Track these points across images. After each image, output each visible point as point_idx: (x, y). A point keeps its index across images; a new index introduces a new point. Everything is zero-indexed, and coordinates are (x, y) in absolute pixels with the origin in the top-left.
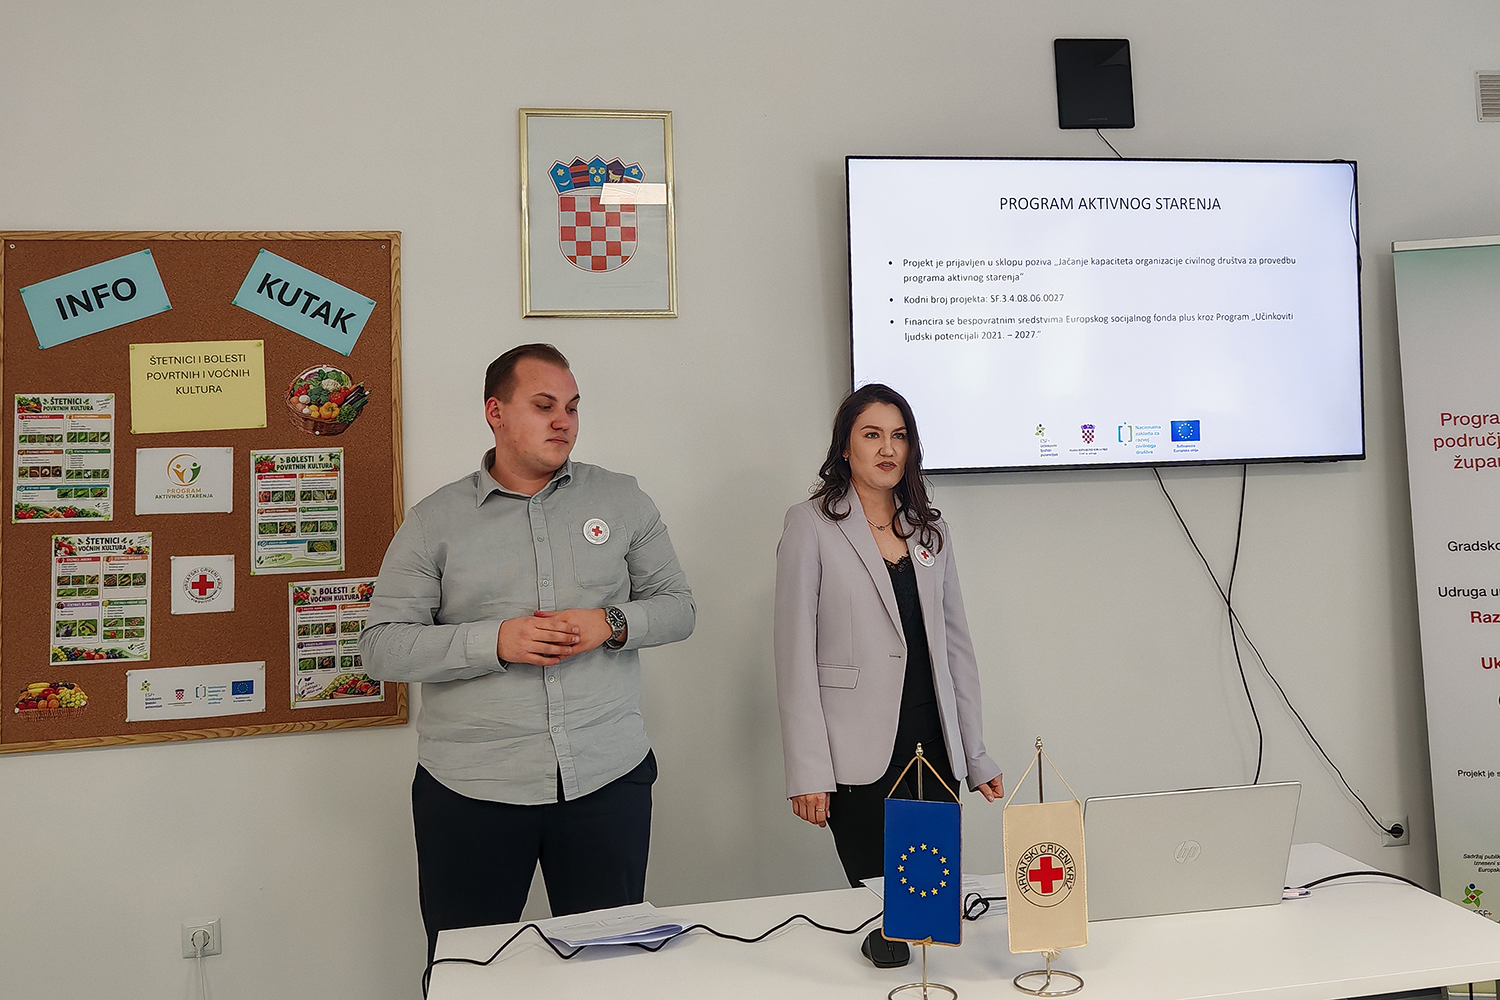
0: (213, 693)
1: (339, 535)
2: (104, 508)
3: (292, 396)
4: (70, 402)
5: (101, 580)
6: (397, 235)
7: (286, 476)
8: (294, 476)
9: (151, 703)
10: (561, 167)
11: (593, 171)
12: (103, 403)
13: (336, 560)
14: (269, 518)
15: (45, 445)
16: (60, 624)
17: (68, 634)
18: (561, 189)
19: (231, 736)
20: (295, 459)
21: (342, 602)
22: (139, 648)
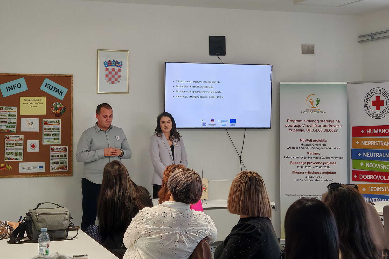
0: (35, 168)
1: (60, 137)
2: (15, 130)
3: (51, 108)
4: (9, 108)
5: (14, 144)
6: (72, 75)
7: (50, 125)
8: (51, 125)
9: (23, 169)
10: (106, 62)
11: (112, 63)
12: (14, 109)
13: (59, 142)
14: (46, 133)
15: (4, 117)
16: (7, 153)
17: (8, 155)
18: (106, 66)
19: (39, 177)
20: (51, 121)
21: (60, 151)
22: (21, 158)
